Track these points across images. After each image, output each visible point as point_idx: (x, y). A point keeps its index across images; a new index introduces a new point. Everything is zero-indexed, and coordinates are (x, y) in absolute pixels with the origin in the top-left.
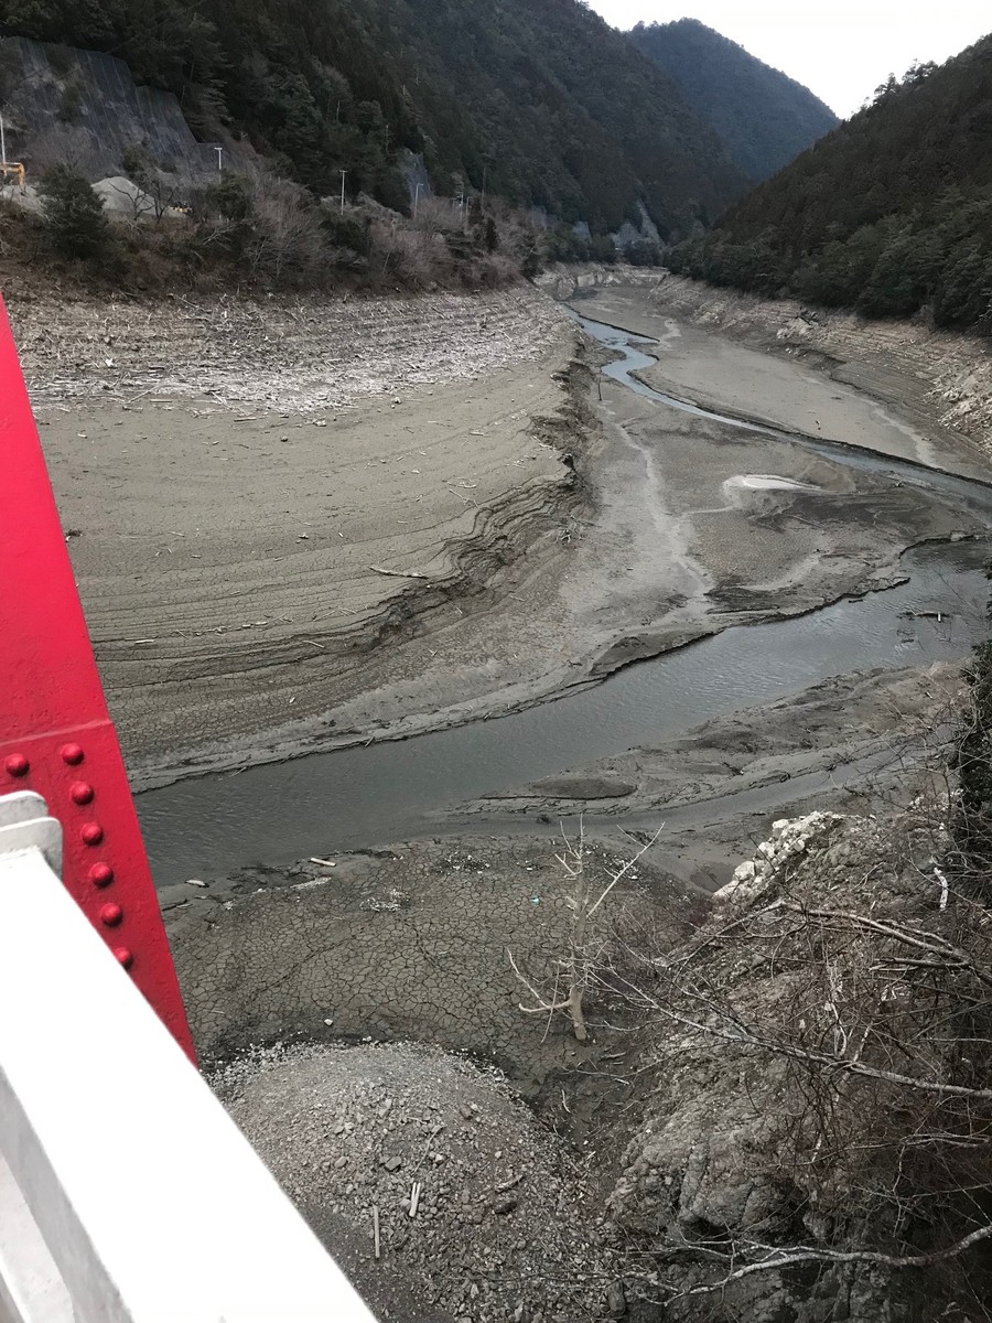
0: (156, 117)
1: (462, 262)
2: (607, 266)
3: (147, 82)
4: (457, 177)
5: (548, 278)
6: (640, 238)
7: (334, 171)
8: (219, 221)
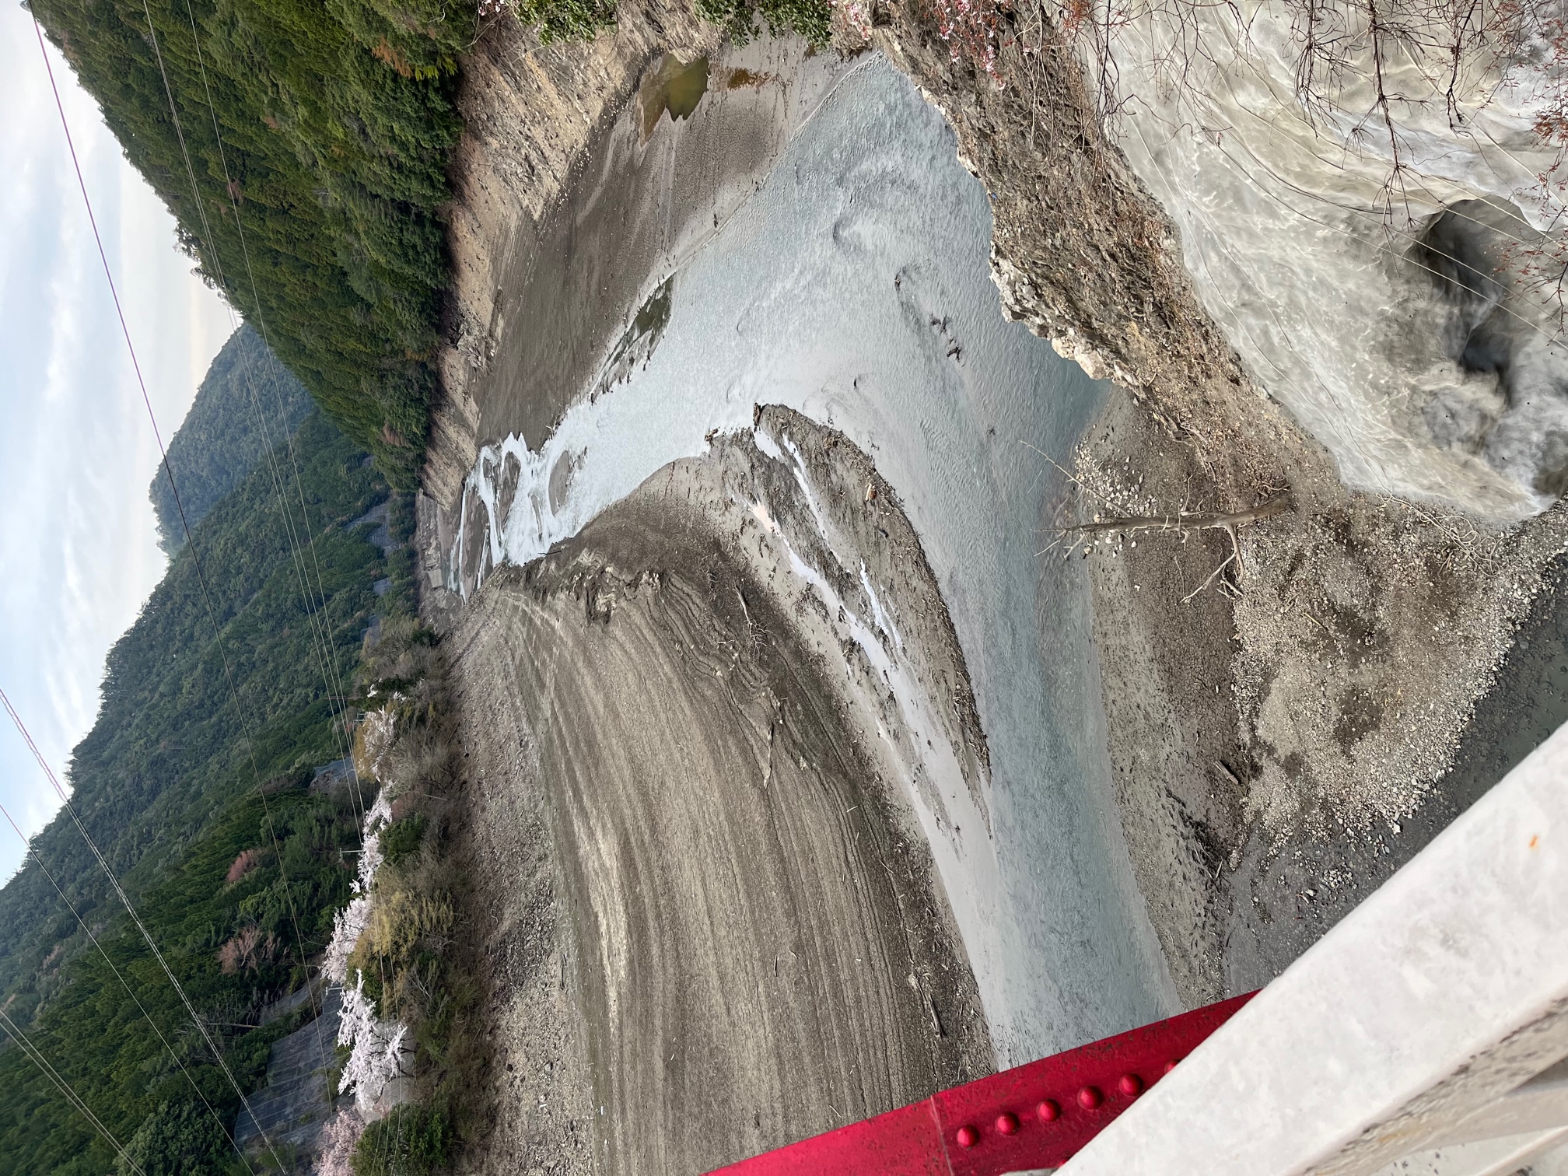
0: (299, 1061)
2: (419, 557)
3: (260, 1073)
4: (336, 727)
6: (387, 525)
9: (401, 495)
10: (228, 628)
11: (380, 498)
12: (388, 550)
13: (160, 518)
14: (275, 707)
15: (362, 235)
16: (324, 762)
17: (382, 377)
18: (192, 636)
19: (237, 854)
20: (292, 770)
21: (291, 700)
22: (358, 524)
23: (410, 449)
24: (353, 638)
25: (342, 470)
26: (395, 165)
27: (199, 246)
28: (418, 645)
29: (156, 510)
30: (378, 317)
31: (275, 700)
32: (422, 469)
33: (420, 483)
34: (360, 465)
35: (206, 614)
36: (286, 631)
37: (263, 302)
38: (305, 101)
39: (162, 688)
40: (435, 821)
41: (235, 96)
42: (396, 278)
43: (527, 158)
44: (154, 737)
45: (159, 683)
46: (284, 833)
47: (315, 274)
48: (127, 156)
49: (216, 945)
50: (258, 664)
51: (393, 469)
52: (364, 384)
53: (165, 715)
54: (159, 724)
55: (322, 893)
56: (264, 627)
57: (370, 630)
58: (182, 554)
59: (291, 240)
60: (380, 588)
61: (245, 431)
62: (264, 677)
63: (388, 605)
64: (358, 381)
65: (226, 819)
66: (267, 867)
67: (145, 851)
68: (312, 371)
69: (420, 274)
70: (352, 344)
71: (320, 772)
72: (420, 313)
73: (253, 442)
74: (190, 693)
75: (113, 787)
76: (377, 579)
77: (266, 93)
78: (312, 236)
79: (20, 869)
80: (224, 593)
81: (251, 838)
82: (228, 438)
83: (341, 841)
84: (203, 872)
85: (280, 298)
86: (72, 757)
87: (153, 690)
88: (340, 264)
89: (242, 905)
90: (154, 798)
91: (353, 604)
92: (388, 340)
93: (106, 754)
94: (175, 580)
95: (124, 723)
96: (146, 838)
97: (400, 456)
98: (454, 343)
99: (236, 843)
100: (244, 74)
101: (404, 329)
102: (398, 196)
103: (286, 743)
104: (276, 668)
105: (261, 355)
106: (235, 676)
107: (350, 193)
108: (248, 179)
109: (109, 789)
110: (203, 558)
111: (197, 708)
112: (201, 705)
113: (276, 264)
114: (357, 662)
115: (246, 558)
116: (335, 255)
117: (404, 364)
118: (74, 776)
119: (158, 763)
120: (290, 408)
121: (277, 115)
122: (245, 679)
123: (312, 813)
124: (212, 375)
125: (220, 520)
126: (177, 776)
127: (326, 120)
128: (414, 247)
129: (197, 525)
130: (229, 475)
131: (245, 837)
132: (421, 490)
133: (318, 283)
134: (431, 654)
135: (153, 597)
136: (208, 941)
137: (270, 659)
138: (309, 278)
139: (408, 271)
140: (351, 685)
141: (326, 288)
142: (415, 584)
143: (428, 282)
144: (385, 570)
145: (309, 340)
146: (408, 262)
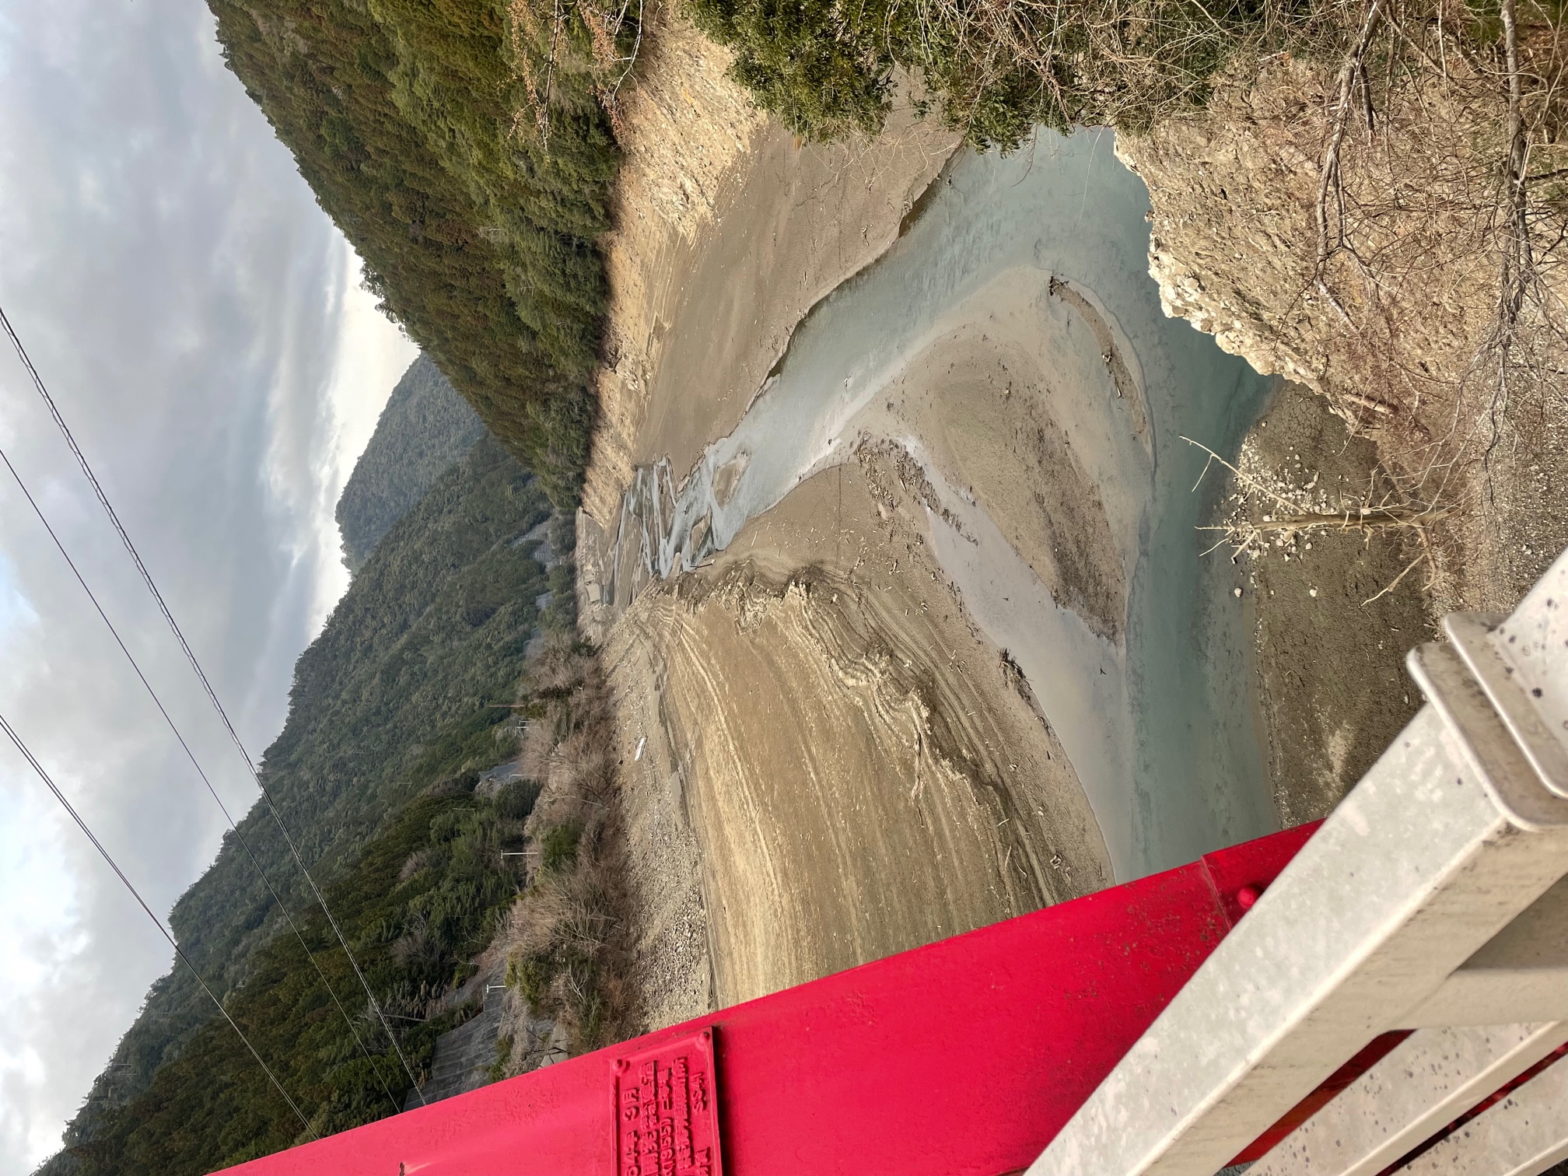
0: (461, 1056)
1: (586, 722)
2: (578, 572)
3: (428, 1066)
4: (499, 733)
5: (593, 633)
6: (549, 542)
7: (502, 864)
8: (560, 984)
9: (563, 513)
10: (404, 639)
11: (543, 517)
12: (549, 566)
13: (344, 538)
14: (444, 715)
15: (530, 268)
16: (489, 766)
17: (545, 403)
18: (371, 647)
19: (406, 854)
20: (458, 775)
21: (458, 709)
22: (523, 540)
23: (569, 469)
24: (516, 650)
25: (509, 491)
26: (559, 199)
27: (383, 284)
28: (576, 655)
29: (341, 530)
30: (542, 345)
31: (445, 708)
32: (582, 489)
33: (579, 502)
34: (525, 486)
35: (384, 626)
36: (456, 643)
37: (440, 333)
38: (482, 145)
39: (344, 695)
40: (590, 826)
41: (416, 142)
42: (559, 307)
43: (682, 187)
44: (336, 742)
45: (341, 691)
46: (449, 835)
47: (486, 306)
48: (319, 202)
49: (387, 940)
50: (429, 674)
51: (555, 487)
52: (529, 409)
53: (347, 721)
54: (340, 729)
55: (485, 894)
56: (437, 639)
57: (532, 641)
58: (363, 570)
59: (465, 274)
60: (542, 602)
61: (421, 454)
62: (434, 686)
63: (549, 618)
64: (523, 406)
65: (400, 819)
66: (434, 867)
67: (326, 849)
68: (482, 397)
69: (582, 301)
70: (521, 370)
71: (483, 777)
72: (581, 339)
73: (428, 465)
74: (368, 700)
75: (299, 787)
76: (538, 593)
77: (444, 138)
78: (484, 269)
79: (213, 863)
80: (400, 606)
81: (420, 839)
82: (405, 462)
83: (502, 843)
84: (377, 870)
85: (454, 328)
86: (263, 760)
87: (337, 697)
88: (508, 295)
89: (411, 903)
90: (334, 799)
91: (517, 617)
92: (550, 366)
93: (293, 757)
94: (357, 595)
95: (310, 728)
96: (326, 838)
97: (562, 476)
98: (613, 366)
99: (408, 843)
100: (424, 121)
101: (566, 355)
102: (561, 227)
103: (453, 750)
104: (445, 677)
105: (436, 384)
106: (409, 684)
107: (518, 228)
108: (427, 222)
109: (295, 790)
110: (382, 574)
111: (374, 714)
112: (378, 712)
113: (451, 298)
114: (519, 673)
115: (421, 573)
116: (504, 286)
117: (565, 388)
118: (263, 778)
119: (340, 766)
120: (461, 432)
121: (454, 158)
122: (418, 688)
123: (476, 817)
124: (392, 404)
125: (398, 538)
126: (355, 780)
127: (497, 161)
128: (575, 276)
129: (377, 543)
130: (406, 496)
131: (417, 837)
132: (581, 508)
133: (488, 314)
134: (588, 664)
135: (337, 610)
136: (380, 935)
137: (440, 670)
138: (480, 309)
139: (570, 299)
140: (514, 694)
141: (496, 318)
142: (574, 598)
143: (588, 307)
144: (548, 585)
145: (480, 366)
146: (569, 290)
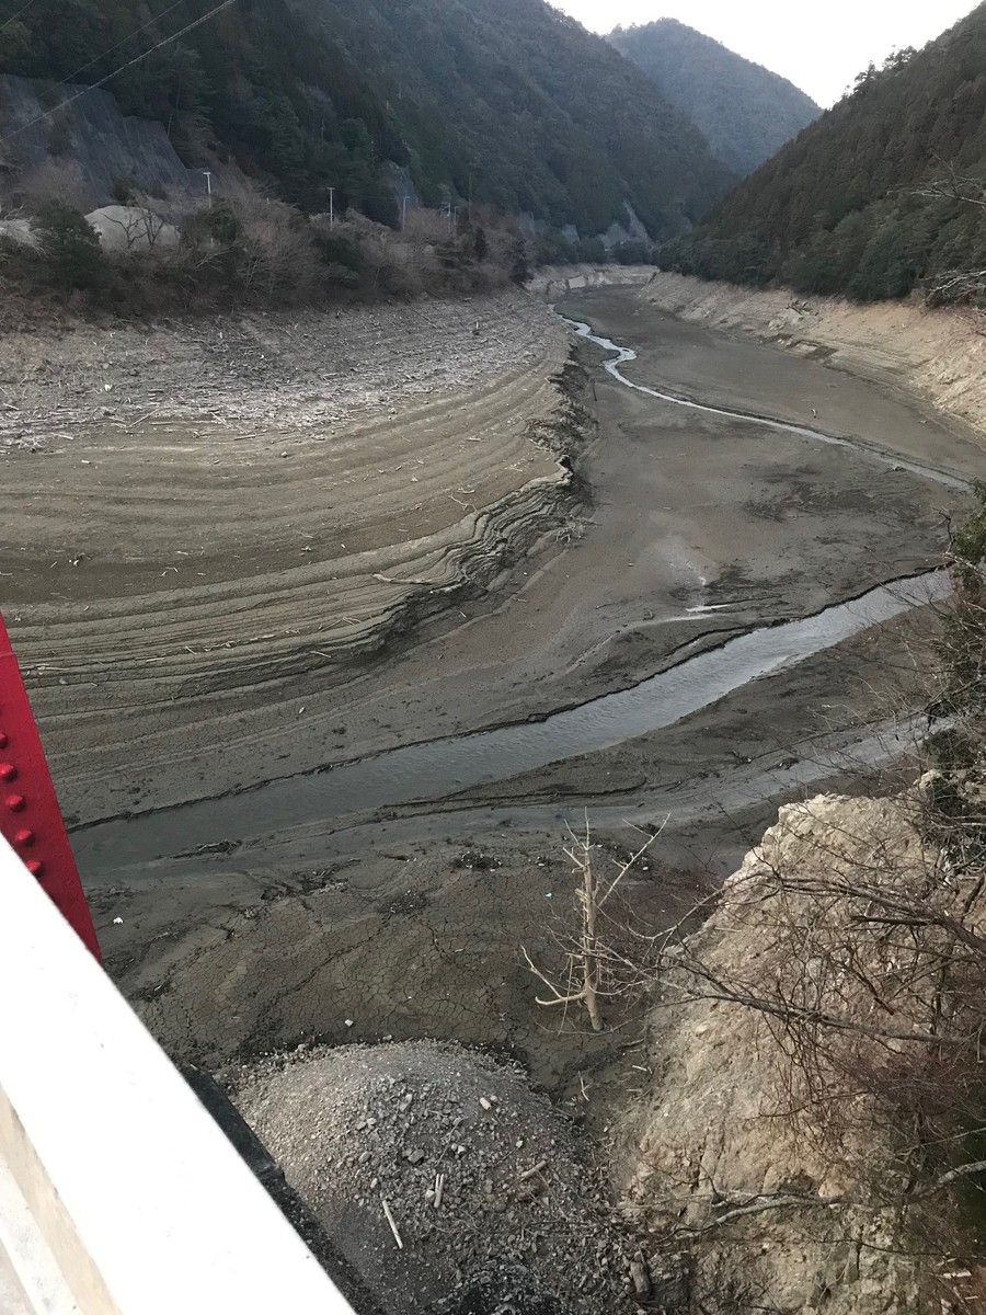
0: (144, 146)
1: (452, 271)
2: (597, 267)
3: (134, 112)
4: (444, 187)
5: (538, 283)
6: (629, 238)
7: (322, 189)
8: (211, 244)
9: (655, 253)
11: (652, 233)
12: (604, 238)
13: (643, 28)
14: (464, 131)
15: (897, 223)
17: (763, 237)
19: (330, 92)
20: (406, 144)
21: (470, 146)
22: (631, 212)
23: (697, 260)
24: (525, 205)
25: (680, 199)
28: (515, 264)
29: (651, 23)
31: (471, 132)
32: (677, 272)
33: (664, 269)
34: (684, 215)
37: (840, 130)
40: (355, 276)
42: (856, 252)
47: (863, 177)
49: (249, 71)
51: (681, 246)
52: (758, 221)
56: (538, 124)
58: (609, 48)
59: (897, 155)
60: (570, 231)
62: (492, 121)
63: (553, 237)
64: (762, 215)
65: (364, 87)
68: (773, 173)
69: (859, 276)
70: (797, 211)
71: (404, 170)
72: (822, 274)
73: (709, 115)
74: (481, 52)
76: (578, 227)
83: (341, 188)
84: (317, 64)
85: (843, 145)
88: (871, 203)
90: (386, 16)
91: (556, 205)
92: (798, 243)
94: (584, 40)
97: (691, 253)
98: (794, 305)
101: (808, 259)
103: (430, 141)
105: (790, 125)
106: (494, 95)
107: (937, 212)
108: (955, 117)
110: (603, 67)
111: (467, 58)
112: (469, 63)
113: (874, 142)
114: (502, 207)
117: (775, 257)
119: (419, 22)
120: (739, 151)
122: (491, 104)
124: (773, 78)
129: (634, 61)
132: (658, 271)
133: (855, 180)
134: (506, 275)
135: (570, 19)
136: (254, 64)
138: (860, 172)
139: (863, 264)
140: (481, 203)
141: (850, 188)
142: (573, 261)
144: (586, 237)
146: (871, 264)
